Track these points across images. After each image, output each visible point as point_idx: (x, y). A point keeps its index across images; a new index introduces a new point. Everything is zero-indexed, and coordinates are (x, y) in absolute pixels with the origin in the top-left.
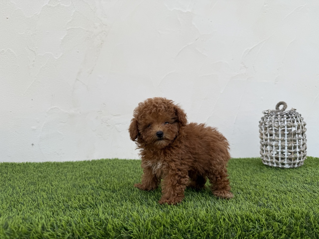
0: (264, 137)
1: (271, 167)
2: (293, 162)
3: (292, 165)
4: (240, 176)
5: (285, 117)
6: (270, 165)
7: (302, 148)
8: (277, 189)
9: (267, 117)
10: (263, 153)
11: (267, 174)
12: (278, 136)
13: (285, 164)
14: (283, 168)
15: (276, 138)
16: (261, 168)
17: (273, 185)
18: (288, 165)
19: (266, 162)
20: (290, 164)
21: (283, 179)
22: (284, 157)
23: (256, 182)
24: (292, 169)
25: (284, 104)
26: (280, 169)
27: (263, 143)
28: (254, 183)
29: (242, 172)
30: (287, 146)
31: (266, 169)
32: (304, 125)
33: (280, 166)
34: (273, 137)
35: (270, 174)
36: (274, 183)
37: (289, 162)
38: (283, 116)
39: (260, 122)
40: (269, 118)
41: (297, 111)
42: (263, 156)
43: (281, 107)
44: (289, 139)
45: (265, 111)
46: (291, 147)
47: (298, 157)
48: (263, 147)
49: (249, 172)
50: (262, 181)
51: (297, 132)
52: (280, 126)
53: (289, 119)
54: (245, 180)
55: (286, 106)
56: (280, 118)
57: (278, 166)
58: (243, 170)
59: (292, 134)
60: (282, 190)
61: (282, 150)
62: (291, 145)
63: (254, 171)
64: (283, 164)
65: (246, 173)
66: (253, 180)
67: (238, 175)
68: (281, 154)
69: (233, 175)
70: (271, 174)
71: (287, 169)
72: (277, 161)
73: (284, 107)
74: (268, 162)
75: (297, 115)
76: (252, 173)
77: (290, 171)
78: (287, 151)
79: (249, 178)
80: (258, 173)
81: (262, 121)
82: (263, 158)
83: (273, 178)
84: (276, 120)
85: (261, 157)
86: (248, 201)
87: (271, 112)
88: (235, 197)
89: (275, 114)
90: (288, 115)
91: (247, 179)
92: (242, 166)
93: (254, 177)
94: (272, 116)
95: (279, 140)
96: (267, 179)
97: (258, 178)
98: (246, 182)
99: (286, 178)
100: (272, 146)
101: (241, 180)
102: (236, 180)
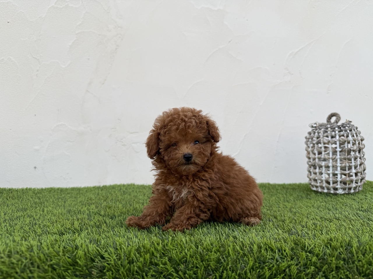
0: (312, 156)
1: (321, 193)
2: (347, 186)
3: (347, 190)
4: (280, 203)
5: (337, 130)
6: (320, 190)
7: (359, 169)
8: (322, 216)
9: (314, 131)
10: (311, 175)
11: (314, 201)
12: (328, 154)
13: (338, 189)
14: (336, 194)
15: (326, 156)
16: (308, 194)
17: (318, 213)
18: (342, 190)
19: (314, 187)
20: (344, 189)
21: (332, 206)
22: (337, 180)
23: (297, 209)
24: (347, 195)
25: (337, 115)
26: (331, 195)
27: (310, 163)
28: (294, 210)
29: (282, 199)
30: (340, 167)
31: (313, 195)
32: (362, 140)
33: (332, 192)
34: (322, 156)
35: (317, 201)
36: (320, 211)
37: (342, 186)
38: (334, 128)
39: (306, 138)
40: (316, 131)
41: (352, 123)
42: (310, 180)
43: (333, 119)
44: (342, 157)
45: (313, 123)
46: (345, 167)
47: (354, 179)
48: (310, 169)
49: (292, 198)
50: (305, 208)
51: (352, 149)
52: (331, 141)
53: (342, 133)
54: (283, 208)
55: (339, 118)
56: (331, 132)
57: (329, 191)
58: (285, 196)
59: (346, 151)
60: (328, 218)
61: (334, 171)
62: (345, 165)
63: (299, 197)
64: (335, 189)
65: (288, 199)
66: (294, 207)
67: (277, 202)
68: (332, 177)
69: (271, 202)
70: (319, 201)
71: (341, 195)
72: (327, 185)
73: (337, 119)
74: (317, 187)
75: (352, 128)
76: (296, 200)
77: (344, 197)
78: (340, 173)
79: (289, 205)
80: (302, 200)
81: (308, 136)
82: (310, 182)
83: (320, 205)
84: (326, 134)
85: (309, 181)
86: (278, 229)
87: (319, 126)
88: (264, 224)
89: (324, 127)
90: (340, 128)
91: (287, 206)
92: (285, 191)
93: (297, 204)
94: (320, 129)
95: (329, 158)
96: (313, 206)
97: (301, 204)
98: (285, 210)
99: (336, 205)
100: (320, 167)
101: (279, 207)
102: (273, 207)
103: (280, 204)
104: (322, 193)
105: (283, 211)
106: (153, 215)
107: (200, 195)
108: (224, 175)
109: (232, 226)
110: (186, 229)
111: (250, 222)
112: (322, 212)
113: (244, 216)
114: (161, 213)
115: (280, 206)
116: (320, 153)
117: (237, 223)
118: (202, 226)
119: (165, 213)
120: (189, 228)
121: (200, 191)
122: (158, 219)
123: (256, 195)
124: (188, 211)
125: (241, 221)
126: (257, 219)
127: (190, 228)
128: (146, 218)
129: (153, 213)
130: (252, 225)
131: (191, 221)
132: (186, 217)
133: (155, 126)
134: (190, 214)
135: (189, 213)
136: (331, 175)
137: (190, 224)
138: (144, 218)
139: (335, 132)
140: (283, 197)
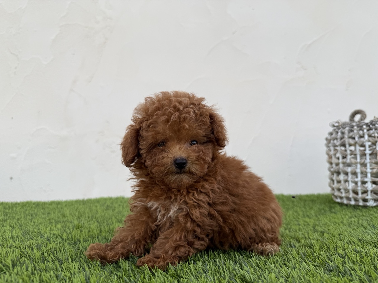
0: (334, 160)
1: (347, 205)
4: (299, 218)
5: (365, 129)
6: (345, 201)
8: (360, 238)
9: (337, 130)
10: (334, 184)
11: (341, 216)
12: (356, 158)
13: (368, 200)
14: (365, 207)
15: (353, 161)
16: (331, 208)
17: (352, 232)
18: (374, 201)
19: (338, 198)
20: (376, 200)
21: (368, 223)
22: (367, 189)
23: (323, 228)
25: (362, 113)
26: (360, 208)
27: (332, 170)
28: (320, 229)
29: (301, 213)
30: (371, 173)
31: (338, 208)
33: (361, 203)
34: (347, 160)
35: (345, 215)
36: (354, 229)
37: (374, 196)
38: (362, 126)
39: (327, 139)
40: (339, 131)
42: (333, 189)
43: (358, 117)
44: (373, 161)
45: (334, 122)
46: (377, 173)
48: (332, 176)
50: (333, 225)
52: (358, 142)
53: (371, 132)
54: (305, 225)
55: (364, 116)
56: (357, 131)
57: (357, 203)
58: (304, 209)
60: (369, 240)
61: (363, 179)
62: (377, 170)
63: (321, 212)
64: (365, 200)
65: (308, 214)
66: (318, 224)
67: (295, 217)
68: (361, 185)
69: (287, 217)
70: (348, 216)
71: (372, 207)
72: (355, 196)
73: (362, 116)
74: (341, 198)
76: (318, 215)
78: (370, 180)
79: (311, 222)
80: (326, 215)
81: (329, 137)
82: (333, 192)
83: (352, 221)
84: (351, 134)
85: (331, 191)
86: (306, 260)
87: (342, 125)
88: (284, 252)
89: (349, 126)
90: (369, 126)
91: (309, 223)
92: (302, 204)
93: (320, 219)
94: (344, 128)
95: (356, 163)
96: (342, 222)
97: (326, 221)
98: (307, 228)
99: (372, 221)
100: (346, 174)
101: (299, 225)
102: (291, 224)
103: (299, 220)
104: (349, 206)
105: (306, 230)
106: (127, 241)
107: (196, 213)
108: (231, 184)
109: (239, 256)
110: (171, 264)
111: (266, 251)
112: (356, 230)
113: (257, 240)
114: (140, 239)
115: (300, 223)
116: (344, 157)
117: (247, 252)
118: (196, 257)
119: (145, 239)
120: (175, 263)
121: (196, 208)
122: (133, 247)
123: (274, 211)
124: (176, 237)
125: (252, 248)
126: (276, 245)
127: (177, 262)
128: (117, 244)
129: (127, 239)
130: (268, 255)
131: (180, 252)
132: (173, 245)
133: (135, 120)
134: (180, 241)
135: (178, 239)
136: (359, 184)
137: (177, 255)
138: (115, 244)
139: (363, 131)
140: (302, 211)
